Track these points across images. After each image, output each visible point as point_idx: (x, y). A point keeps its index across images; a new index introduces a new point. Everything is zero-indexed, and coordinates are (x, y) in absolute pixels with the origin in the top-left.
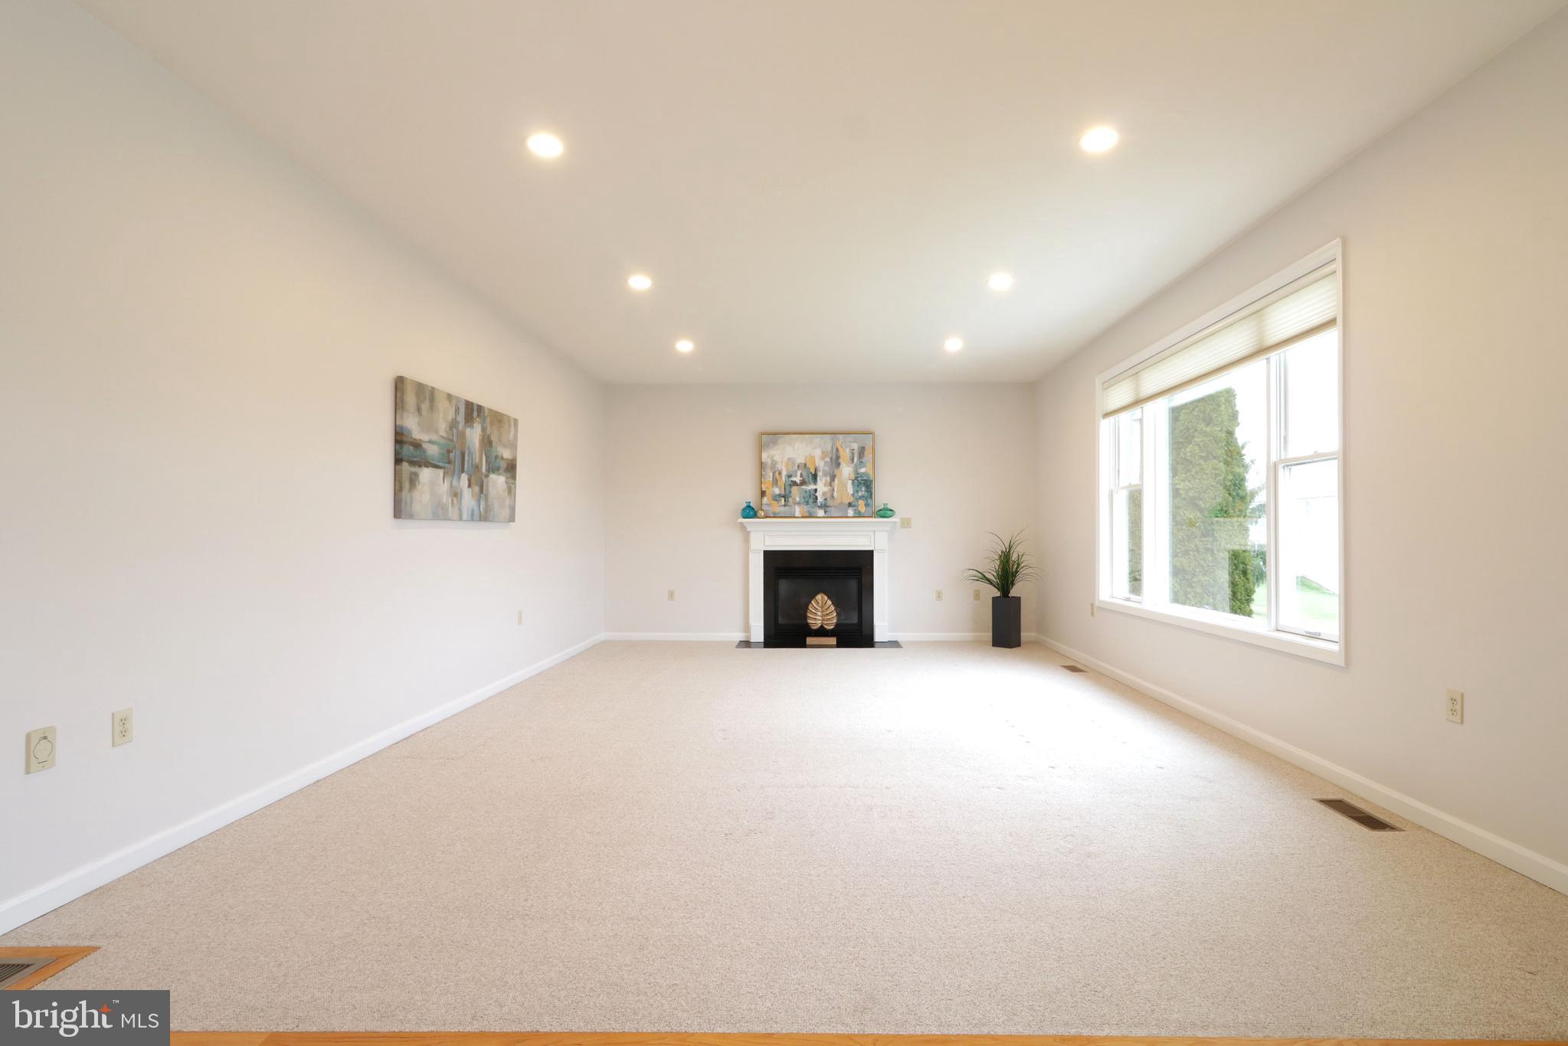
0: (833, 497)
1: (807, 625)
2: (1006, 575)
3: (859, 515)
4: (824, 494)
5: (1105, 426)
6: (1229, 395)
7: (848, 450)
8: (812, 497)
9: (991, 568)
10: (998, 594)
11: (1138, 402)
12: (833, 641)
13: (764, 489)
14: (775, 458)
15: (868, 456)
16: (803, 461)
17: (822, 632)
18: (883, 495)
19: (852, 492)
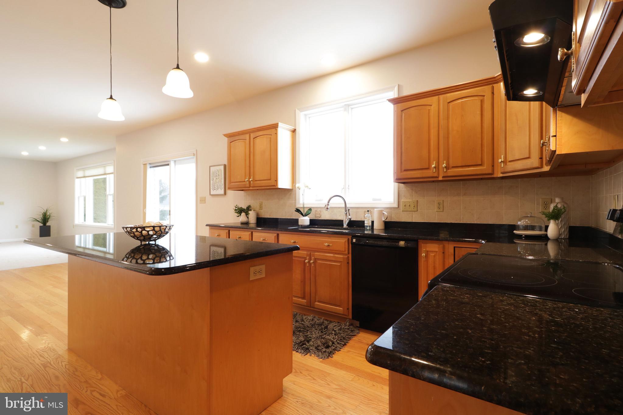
2: (45, 219)
5: (77, 181)
6: (105, 179)
9: (40, 217)
10: (42, 225)
11: (84, 177)
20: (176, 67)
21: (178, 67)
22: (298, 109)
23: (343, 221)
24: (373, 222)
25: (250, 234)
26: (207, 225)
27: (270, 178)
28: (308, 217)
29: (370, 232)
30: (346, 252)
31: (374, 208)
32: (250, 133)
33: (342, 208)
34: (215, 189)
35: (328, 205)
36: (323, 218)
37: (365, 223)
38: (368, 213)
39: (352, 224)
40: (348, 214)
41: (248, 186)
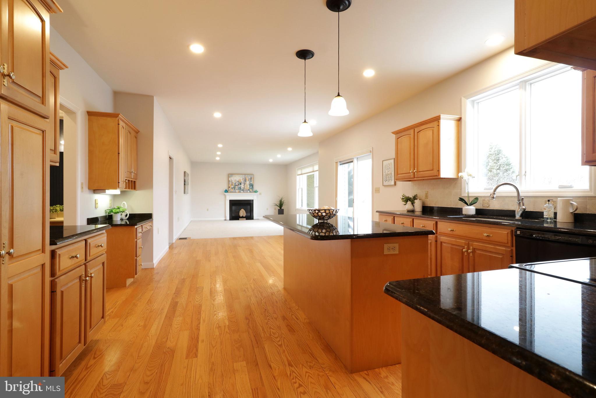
0: (245, 188)
1: (239, 216)
2: (281, 205)
3: (250, 192)
4: (243, 187)
5: (298, 177)
6: (314, 175)
7: (248, 178)
8: (240, 188)
9: (278, 203)
10: (279, 208)
11: (302, 174)
12: (245, 219)
13: (229, 186)
14: (232, 180)
15: (252, 179)
16: (238, 180)
17: (243, 217)
18: (255, 188)
19: (249, 187)
20: (337, 95)
21: (339, 95)
22: (464, 97)
23: (514, 211)
24: (555, 214)
25: (412, 221)
26: (377, 212)
27: (433, 169)
28: (474, 207)
29: (552, 226)
30: (509, 244)
31: (557, 197)
32: (415, 128)
33: (514, 197)
34: (387, 181)
35: (494, 194)
36: (491, 208)
37: (544, 214)
38: (549, 203)
39: (526, 214)
40: (521, 204)
41: (412, 176)
